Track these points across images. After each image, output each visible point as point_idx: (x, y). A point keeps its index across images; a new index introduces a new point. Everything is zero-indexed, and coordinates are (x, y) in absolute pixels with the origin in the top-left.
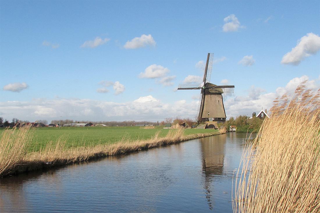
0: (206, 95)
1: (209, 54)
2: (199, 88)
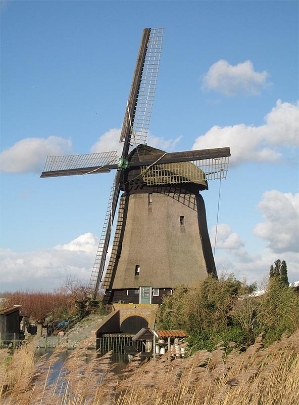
0: (131, 196)
1: (147, 32)
2: (106, 169)
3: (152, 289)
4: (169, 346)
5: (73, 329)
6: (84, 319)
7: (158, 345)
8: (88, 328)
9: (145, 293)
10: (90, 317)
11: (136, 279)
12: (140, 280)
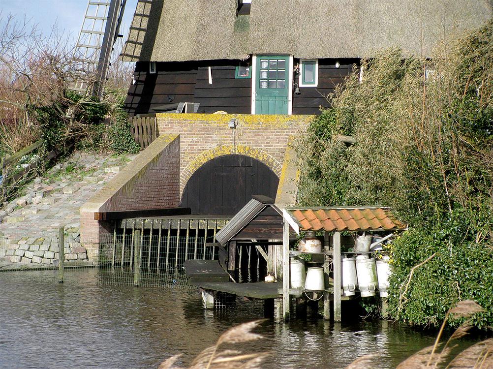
3: (296, 61)
4: (336, 261)
5: (20, 201)
6: (58, 167)
7: (296, 258)
8: (70, 198)
9: (270, 75)
10: (80, 157)
11: (241, 26)
12: (255, 33)
